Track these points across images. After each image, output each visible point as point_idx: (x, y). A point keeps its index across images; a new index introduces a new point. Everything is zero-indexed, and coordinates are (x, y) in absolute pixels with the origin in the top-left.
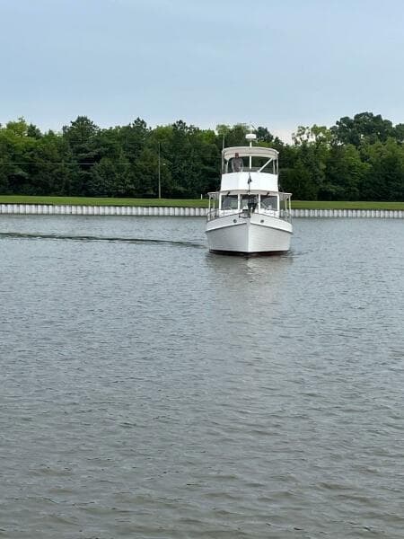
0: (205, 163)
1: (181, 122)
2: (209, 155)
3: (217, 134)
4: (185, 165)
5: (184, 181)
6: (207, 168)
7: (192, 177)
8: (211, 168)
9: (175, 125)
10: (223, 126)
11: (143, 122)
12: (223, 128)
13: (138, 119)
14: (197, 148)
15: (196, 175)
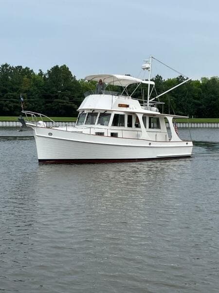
0: (195, 98)
1: (181, 76)
2: (197, 94)
3: (201, 82)
4: (183, 99)
5: (183, 109)
6: (196, 101)
7: (187, 106)
8: (198, 101)
9: (178, 78)
10: (205, 78)
11: (160, 77)
12: (204, 79)
13: (158, 75)
14: (190, 90)
15: (189, 105)
